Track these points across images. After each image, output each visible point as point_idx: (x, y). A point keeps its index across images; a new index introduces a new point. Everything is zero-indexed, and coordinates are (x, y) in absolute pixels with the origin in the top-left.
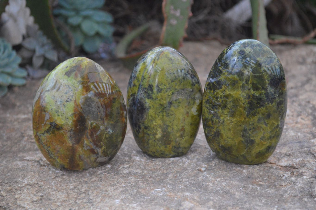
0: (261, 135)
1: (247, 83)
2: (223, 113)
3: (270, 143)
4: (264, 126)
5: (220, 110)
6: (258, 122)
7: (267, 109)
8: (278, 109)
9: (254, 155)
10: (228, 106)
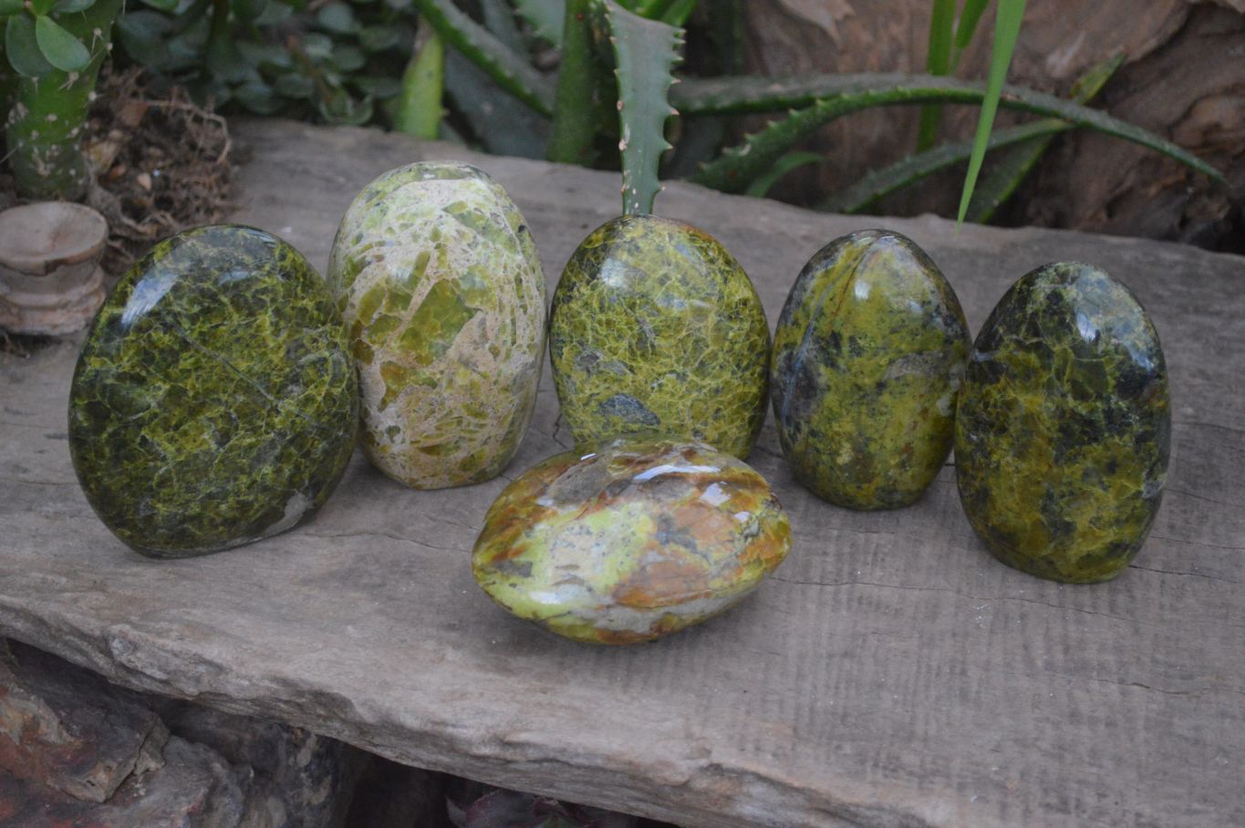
0: (1091, 513)
1: (1059, 379)
2: (997, 444)
3: (1116, 534)
4: (1099, 491)
5: (992, 437)
6: (1083, 481)
7: (1107, 448)
8: (1137, 452)
9: (1073, 560)
10: (1012, 429)
